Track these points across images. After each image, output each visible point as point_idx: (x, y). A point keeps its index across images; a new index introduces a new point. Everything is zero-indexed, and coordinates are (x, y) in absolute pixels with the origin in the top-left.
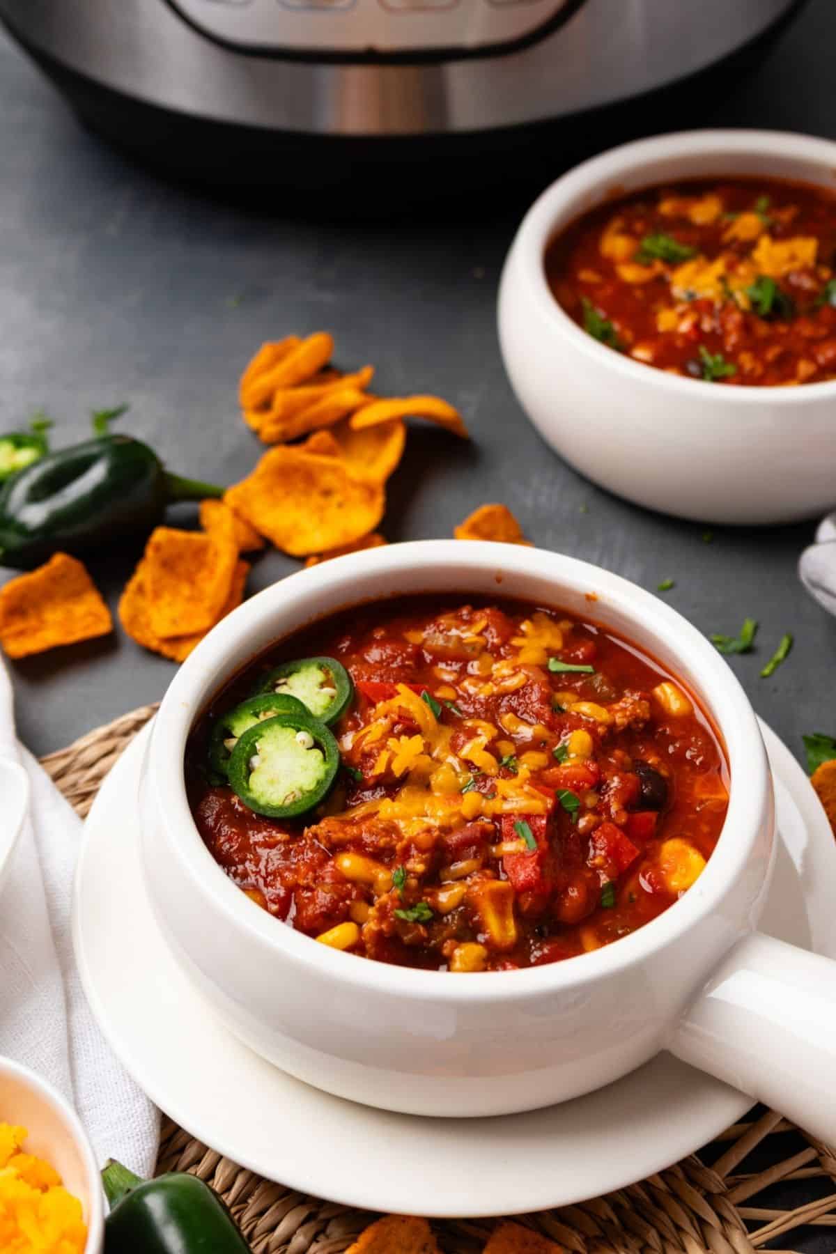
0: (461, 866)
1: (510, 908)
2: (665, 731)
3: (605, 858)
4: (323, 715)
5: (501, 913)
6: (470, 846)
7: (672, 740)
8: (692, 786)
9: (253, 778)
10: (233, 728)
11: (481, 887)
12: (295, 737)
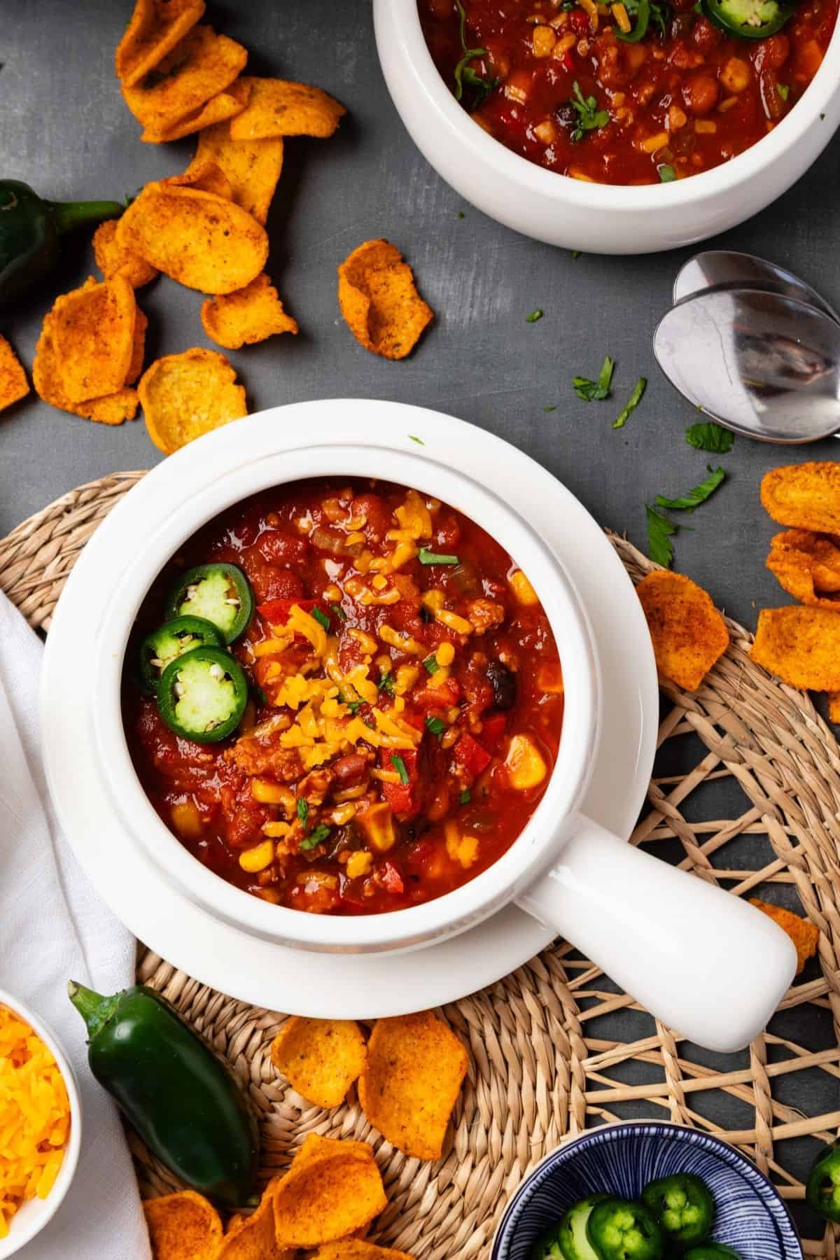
0: (351, 792)
1: (389, 821)
2: (517, 625)
3: (464, 770)
4: (231, 631)
5: (382, 826)
6: (358, 776)
7: (522, 634)
8: (535, 679)
9: (179, 707)
10: (157, 649)
11: (368, 809)
12: (209, 670)
